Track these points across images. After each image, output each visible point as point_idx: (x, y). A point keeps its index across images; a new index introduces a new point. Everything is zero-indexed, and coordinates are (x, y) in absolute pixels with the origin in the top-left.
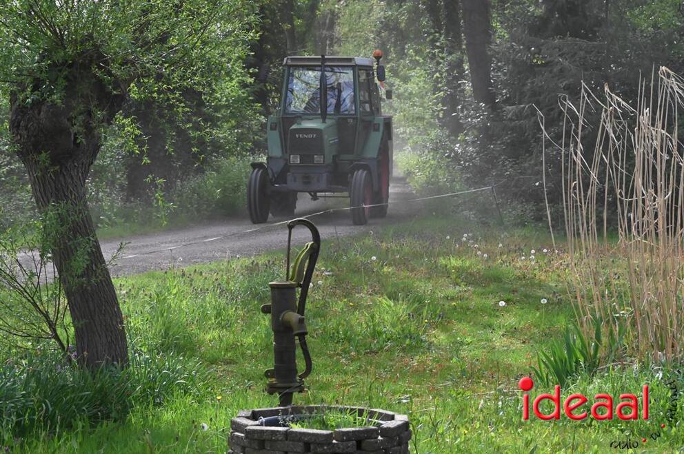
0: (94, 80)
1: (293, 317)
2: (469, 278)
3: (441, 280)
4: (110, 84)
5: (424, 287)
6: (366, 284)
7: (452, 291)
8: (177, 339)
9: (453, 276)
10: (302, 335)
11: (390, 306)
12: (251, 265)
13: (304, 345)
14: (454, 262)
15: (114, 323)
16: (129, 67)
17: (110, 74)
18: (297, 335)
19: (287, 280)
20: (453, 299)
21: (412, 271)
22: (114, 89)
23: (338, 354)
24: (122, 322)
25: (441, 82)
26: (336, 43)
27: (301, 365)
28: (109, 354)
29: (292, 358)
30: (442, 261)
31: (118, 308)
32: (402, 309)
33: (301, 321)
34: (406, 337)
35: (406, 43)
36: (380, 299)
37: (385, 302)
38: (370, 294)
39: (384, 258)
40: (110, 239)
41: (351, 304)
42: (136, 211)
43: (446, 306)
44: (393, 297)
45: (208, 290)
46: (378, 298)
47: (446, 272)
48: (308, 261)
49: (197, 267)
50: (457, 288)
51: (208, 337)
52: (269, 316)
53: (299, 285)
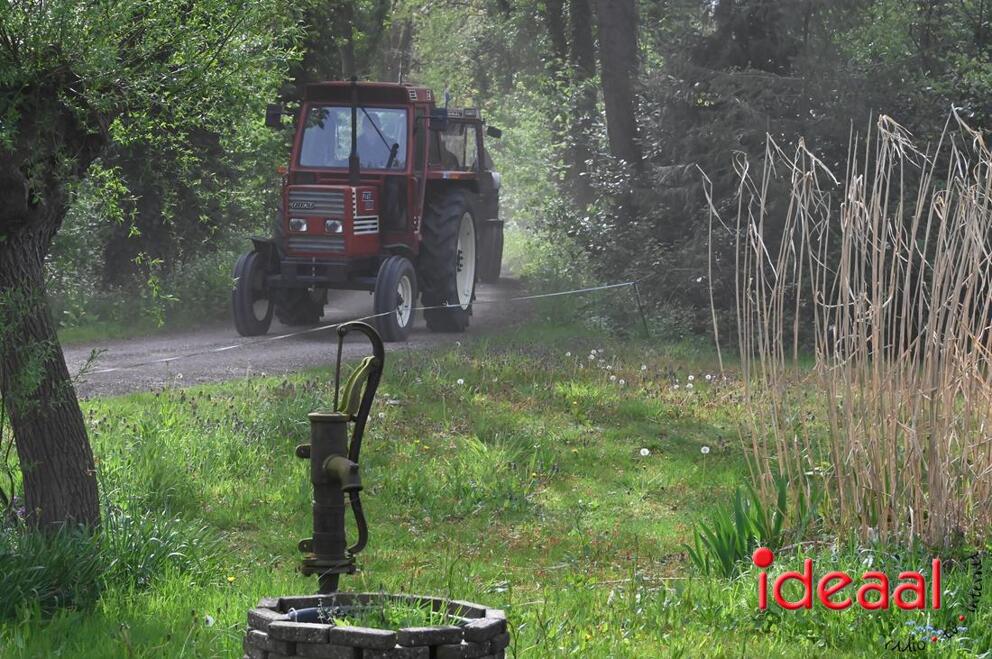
0: (61, 112)
1: (342, 464)
2: (598, 414)
3: (557, 417)
4: (84, 119)
5: (531, 425)
6: (448, 419)
7: (572, 431)
8: (171, 492)
9: (575, 411)
10: (355, 491)
11: (481, 452)
12: (281, 387)
13: (357, 506)
14: (577, 390)
15: (82, 468)
16: (112, 95)
17: (83, 103)
18: (346, 490)
19: (335, 411)
20: (573, 444)
21: (516, 401)
22: (90, 126)
23: (404, 520)
24: (92, 466)
25: (563, 129)
26: (412, 67)
27: (352, 534)
28: (73, 512)
29: (339, 523)
30: (559, 388)
31: (87, 445)
32: (499, 456)
33: (354, 471)
34: (504, 497)
35: (515, 72)
36: (468, 441)
37: (475, 445)
38: (454, 434)
39: (476, 382)
40: (76, 345)
41: (426, 447)
42: (116, 304)
43: (564, 455)
44: (487, 438)
45: (218, 421)
46: (465, 440)
47: (564, 404)
48: (366, 382)
49: (204, 388)
50: (580, 427)
51: (217, 490)
52: (307, 462)
53: (352, 418)
